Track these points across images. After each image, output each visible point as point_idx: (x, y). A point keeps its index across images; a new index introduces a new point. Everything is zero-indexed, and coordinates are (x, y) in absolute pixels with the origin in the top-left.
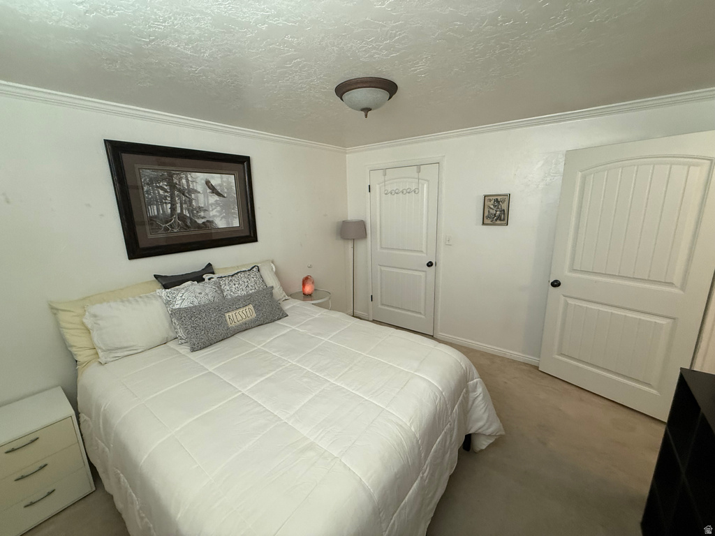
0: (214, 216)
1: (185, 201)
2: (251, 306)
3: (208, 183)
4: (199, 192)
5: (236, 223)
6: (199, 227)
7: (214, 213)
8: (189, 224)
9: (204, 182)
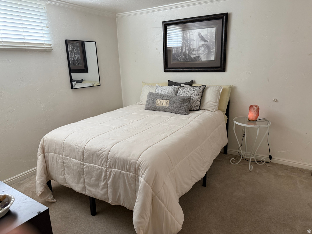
0: (200, 53)
1: (187, 45)
2: (168, 101)
3: (200, 34)
4: (194, 40)
5: (212, 58)
6: (192, 59)
7: (200, 52)
8: (187, 58)
9: (197, 34)
